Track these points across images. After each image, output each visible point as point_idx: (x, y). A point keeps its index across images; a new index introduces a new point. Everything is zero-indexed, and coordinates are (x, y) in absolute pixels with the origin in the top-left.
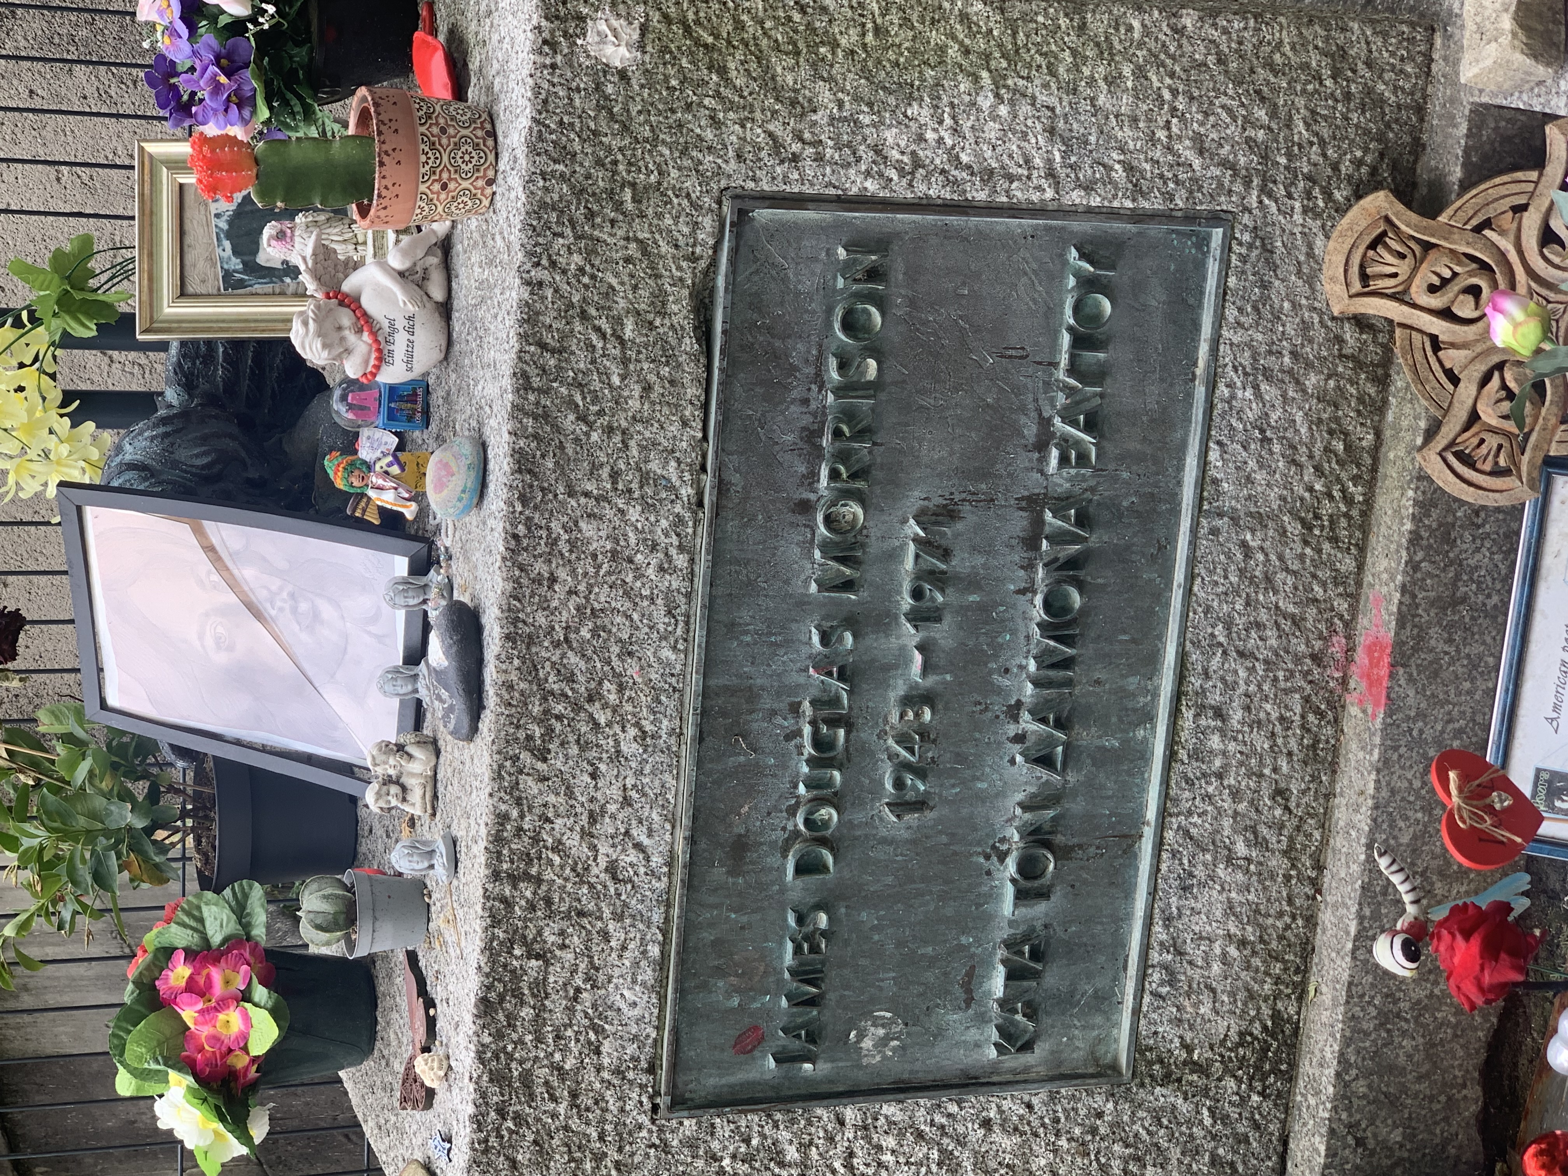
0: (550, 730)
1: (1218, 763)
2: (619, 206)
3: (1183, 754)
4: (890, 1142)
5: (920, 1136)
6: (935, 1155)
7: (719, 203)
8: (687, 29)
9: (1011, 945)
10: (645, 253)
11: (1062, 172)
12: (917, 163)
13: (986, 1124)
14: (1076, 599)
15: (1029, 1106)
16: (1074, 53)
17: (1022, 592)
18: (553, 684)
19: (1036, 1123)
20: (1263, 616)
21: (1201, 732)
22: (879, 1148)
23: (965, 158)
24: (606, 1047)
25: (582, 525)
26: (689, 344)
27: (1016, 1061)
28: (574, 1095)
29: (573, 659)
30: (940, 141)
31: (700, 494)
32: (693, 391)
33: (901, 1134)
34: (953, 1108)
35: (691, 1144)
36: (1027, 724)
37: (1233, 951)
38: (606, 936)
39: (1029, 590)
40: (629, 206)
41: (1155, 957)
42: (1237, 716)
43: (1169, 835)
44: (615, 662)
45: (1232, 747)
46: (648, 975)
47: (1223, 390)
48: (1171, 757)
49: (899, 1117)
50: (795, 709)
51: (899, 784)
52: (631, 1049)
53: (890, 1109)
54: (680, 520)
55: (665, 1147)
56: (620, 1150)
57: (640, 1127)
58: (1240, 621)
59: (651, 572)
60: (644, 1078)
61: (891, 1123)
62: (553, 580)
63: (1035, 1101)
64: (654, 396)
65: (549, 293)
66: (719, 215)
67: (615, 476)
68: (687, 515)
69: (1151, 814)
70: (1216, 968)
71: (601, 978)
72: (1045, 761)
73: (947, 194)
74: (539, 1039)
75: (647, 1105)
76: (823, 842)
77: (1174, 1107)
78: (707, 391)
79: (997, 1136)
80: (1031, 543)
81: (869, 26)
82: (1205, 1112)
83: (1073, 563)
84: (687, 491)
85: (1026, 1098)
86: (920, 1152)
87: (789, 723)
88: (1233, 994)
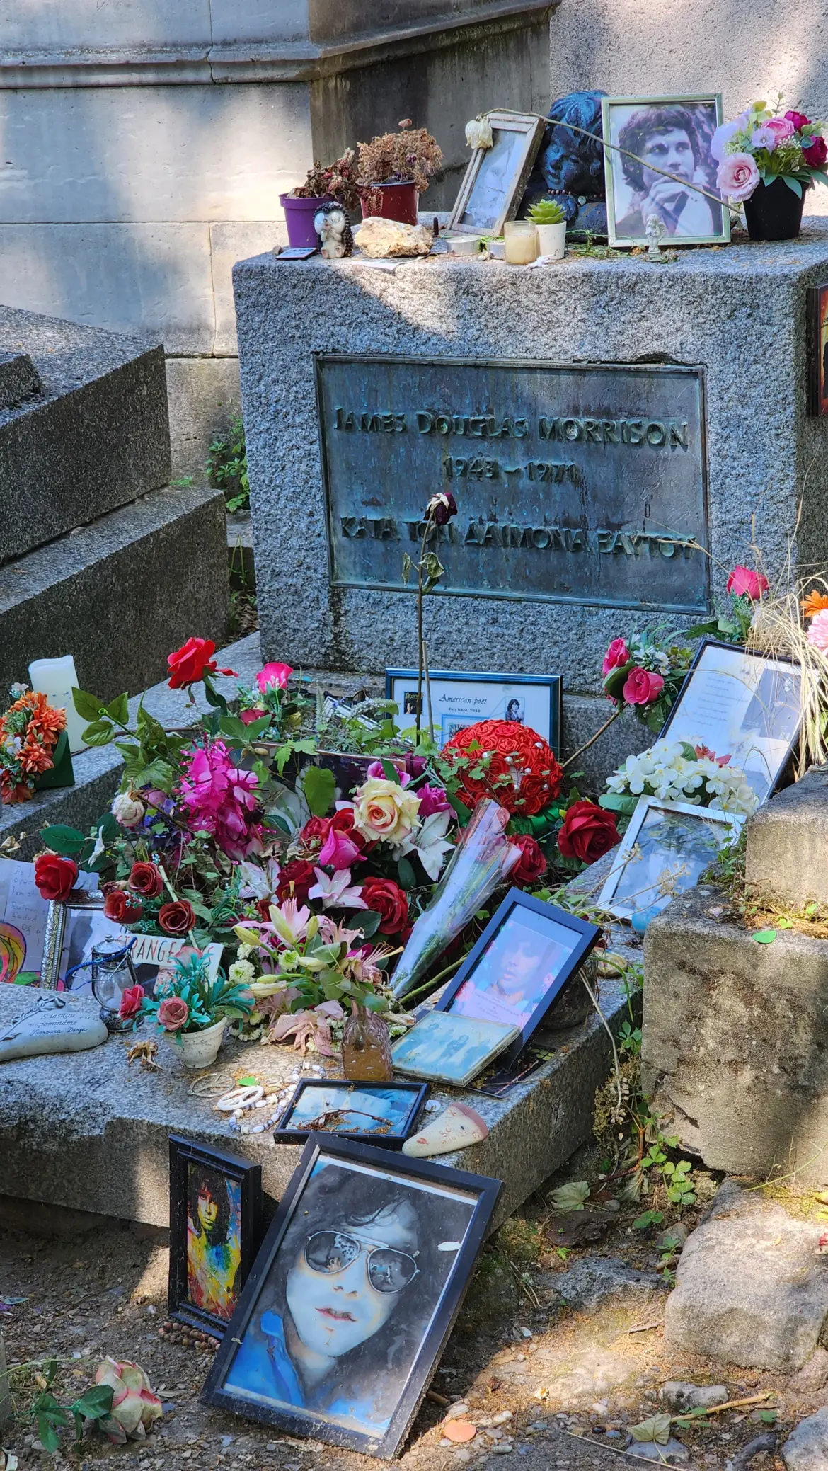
0: (476, 296)
1: (473, 622)
2: (696, 316)
3: (476, 603)
4: (303, 467)
5: (307, 482)
6: (298, 490)
7: (701, 363)
8: (771, 345)
9: (390, 523)
10: (678, 329)
11: (725, 528)
12: (724, 458)
13: (311, 514)
14: (542, 545)
15: (319, 535)
16: (776, 532)
17: (545, 520)
18: (496, 296)
19: (312, 539)
20: (539, 641)
21: (485, 613)
22: (301, 462)
23: (727, 480)
24: (344, 328)
25: (563, 306)
26: (641, 352)
27: (339, 526)
28: (323, 314)
29: (507, 304)
30: (733, 468)
31: (579, 361)
32: (621, 356)
33: (307, 473)
34: (318, 498)
35: (301, 372)
36: (488, 524)
37: (390, 634)
38: (390, 326)
39: (546, 523)
40: (696, 321)
41: (386, 594)
42: (493, 630)
43: (440, 598)
44: (506, 325)
45: (480, 629)
46: (374, 346)
47: (637, 614)
48: (475, 597)
49: (314, 471)
50: (490, 412)
51: (459, 463)
52: (343, 341)
53: (318, 467)
54: (566, 352)
55: (301, 359)
56: (300, 337)
57: (309, 346)
58: (534, 629)
59: (544, 340)
60: (330, 347)
61: (312, 467)
62: (539, 293)
63: (322, 538)
64: (618, 337)
65: (657, 286)
66: (696, 364)
67: (583, 321)
68: (569, 355)
69: (450, 589)
70: (381, 626)
71: (372, 325)
72: (471, 534)
73: (712, 473)
74: (346, 297)
75: (318, 350)
76: (433, 428)
77: (318, 609)
78: (621, 363)
79: (307, 520)
80: (566, 523)
81: (780, 431)
82: (317, 625)
83: (558, 543)
84: (579, 356)
85: (323, 534)
86: (299, 482)
87: (484, 408)
88: (369, 636)
